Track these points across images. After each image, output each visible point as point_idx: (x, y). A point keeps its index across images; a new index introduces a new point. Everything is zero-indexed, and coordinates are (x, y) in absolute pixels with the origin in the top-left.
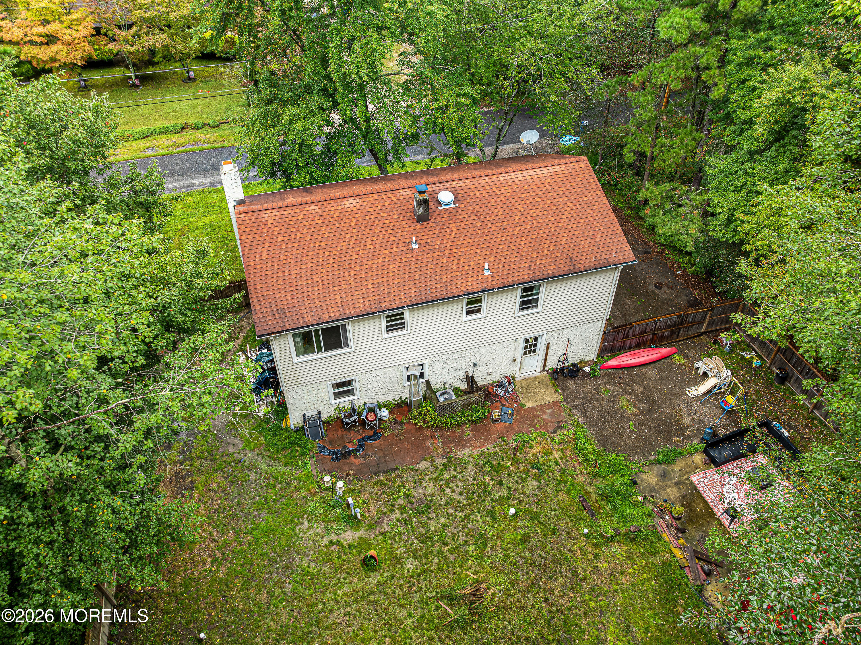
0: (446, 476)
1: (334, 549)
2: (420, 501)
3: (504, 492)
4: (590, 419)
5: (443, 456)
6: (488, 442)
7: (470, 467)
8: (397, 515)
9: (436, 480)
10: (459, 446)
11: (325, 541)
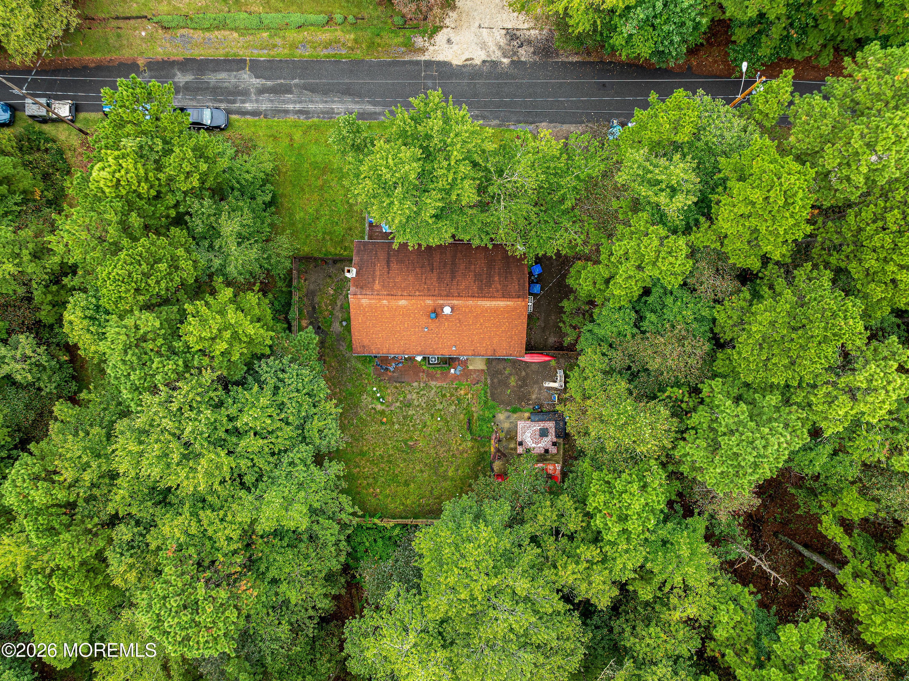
0: (422, 393)
1: (373, 411)
2: (408, 401)
3: (441, 407)
4: (493, 383)
5: (424, 382)
6: (445, 381)
7: (433, 391)
8: (398, 404)
9: (418, 393)
10: (432, 380)
11: (370, 407)
